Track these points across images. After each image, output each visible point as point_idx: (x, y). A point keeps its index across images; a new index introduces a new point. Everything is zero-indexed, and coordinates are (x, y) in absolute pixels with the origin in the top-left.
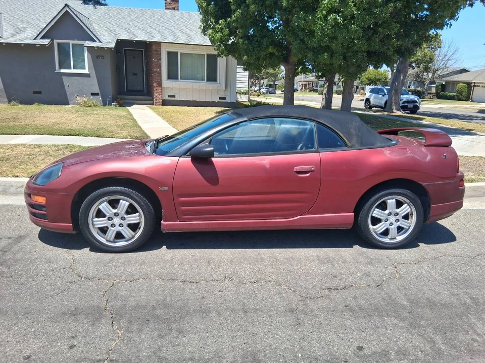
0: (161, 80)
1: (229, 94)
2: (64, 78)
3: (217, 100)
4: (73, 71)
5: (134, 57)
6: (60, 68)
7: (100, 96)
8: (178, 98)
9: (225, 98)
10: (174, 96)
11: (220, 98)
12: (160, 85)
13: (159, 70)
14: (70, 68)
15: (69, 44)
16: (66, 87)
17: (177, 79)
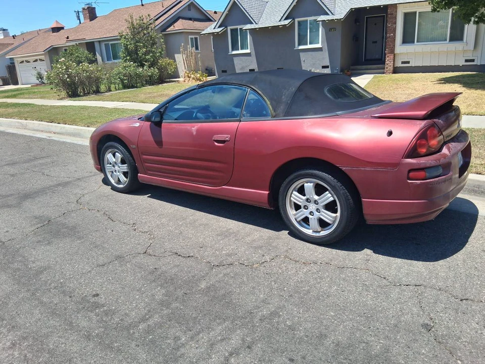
0: (394, 46)
1: (479, 56)
2: (302, 54)
3: (462, 63)
4: (309, 46)
5: (375, 24)
6: (299, 45)
7: (330, 68)
8: (412, 64)
9: (473, 61)
10: (408, 62)
11: (467, 61)
12: (392, 51)
13: (392, 34)
14: (307, 44)
15: (307, 21)
16: (302, 62)
17: (414, 42)
